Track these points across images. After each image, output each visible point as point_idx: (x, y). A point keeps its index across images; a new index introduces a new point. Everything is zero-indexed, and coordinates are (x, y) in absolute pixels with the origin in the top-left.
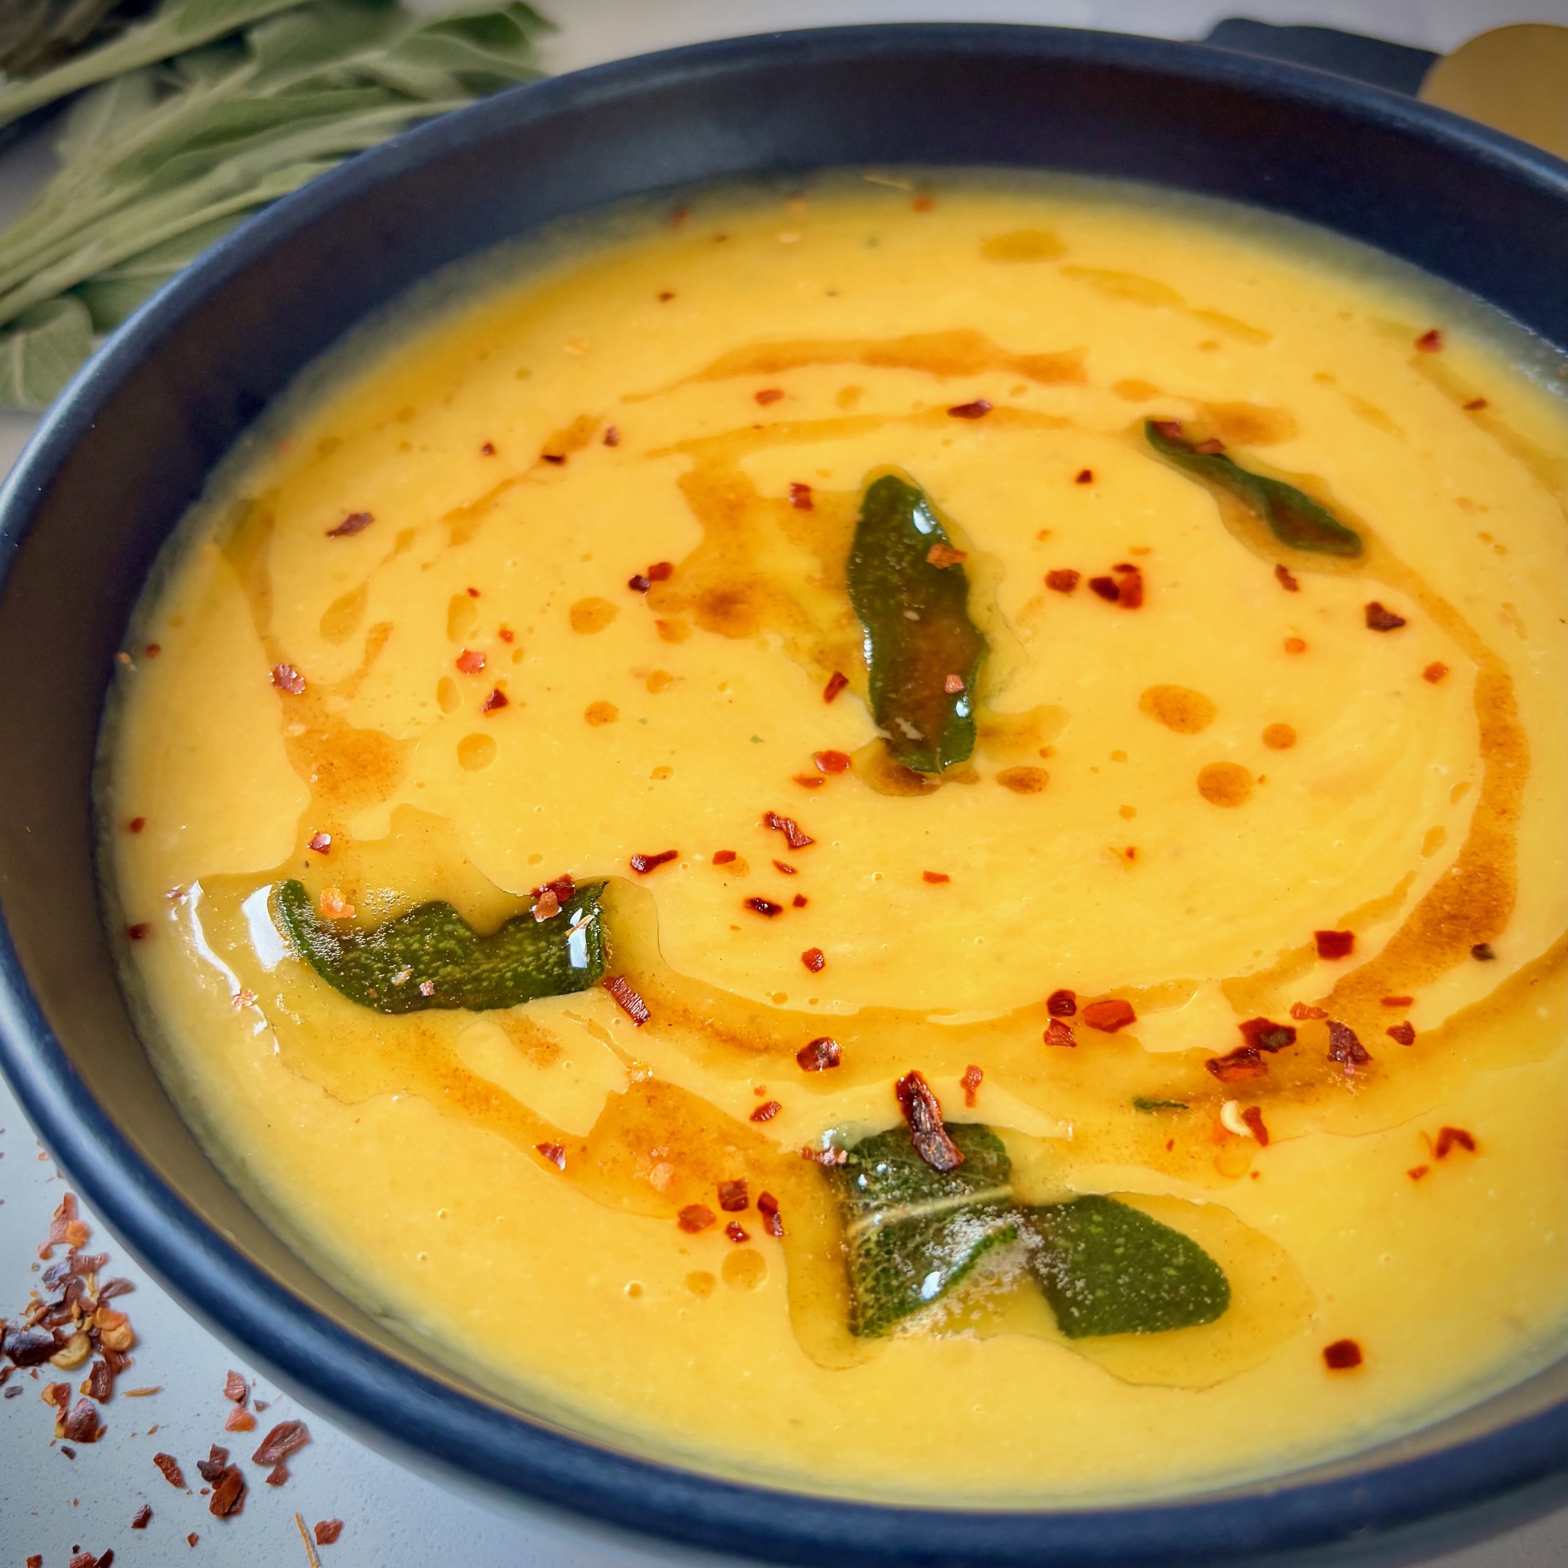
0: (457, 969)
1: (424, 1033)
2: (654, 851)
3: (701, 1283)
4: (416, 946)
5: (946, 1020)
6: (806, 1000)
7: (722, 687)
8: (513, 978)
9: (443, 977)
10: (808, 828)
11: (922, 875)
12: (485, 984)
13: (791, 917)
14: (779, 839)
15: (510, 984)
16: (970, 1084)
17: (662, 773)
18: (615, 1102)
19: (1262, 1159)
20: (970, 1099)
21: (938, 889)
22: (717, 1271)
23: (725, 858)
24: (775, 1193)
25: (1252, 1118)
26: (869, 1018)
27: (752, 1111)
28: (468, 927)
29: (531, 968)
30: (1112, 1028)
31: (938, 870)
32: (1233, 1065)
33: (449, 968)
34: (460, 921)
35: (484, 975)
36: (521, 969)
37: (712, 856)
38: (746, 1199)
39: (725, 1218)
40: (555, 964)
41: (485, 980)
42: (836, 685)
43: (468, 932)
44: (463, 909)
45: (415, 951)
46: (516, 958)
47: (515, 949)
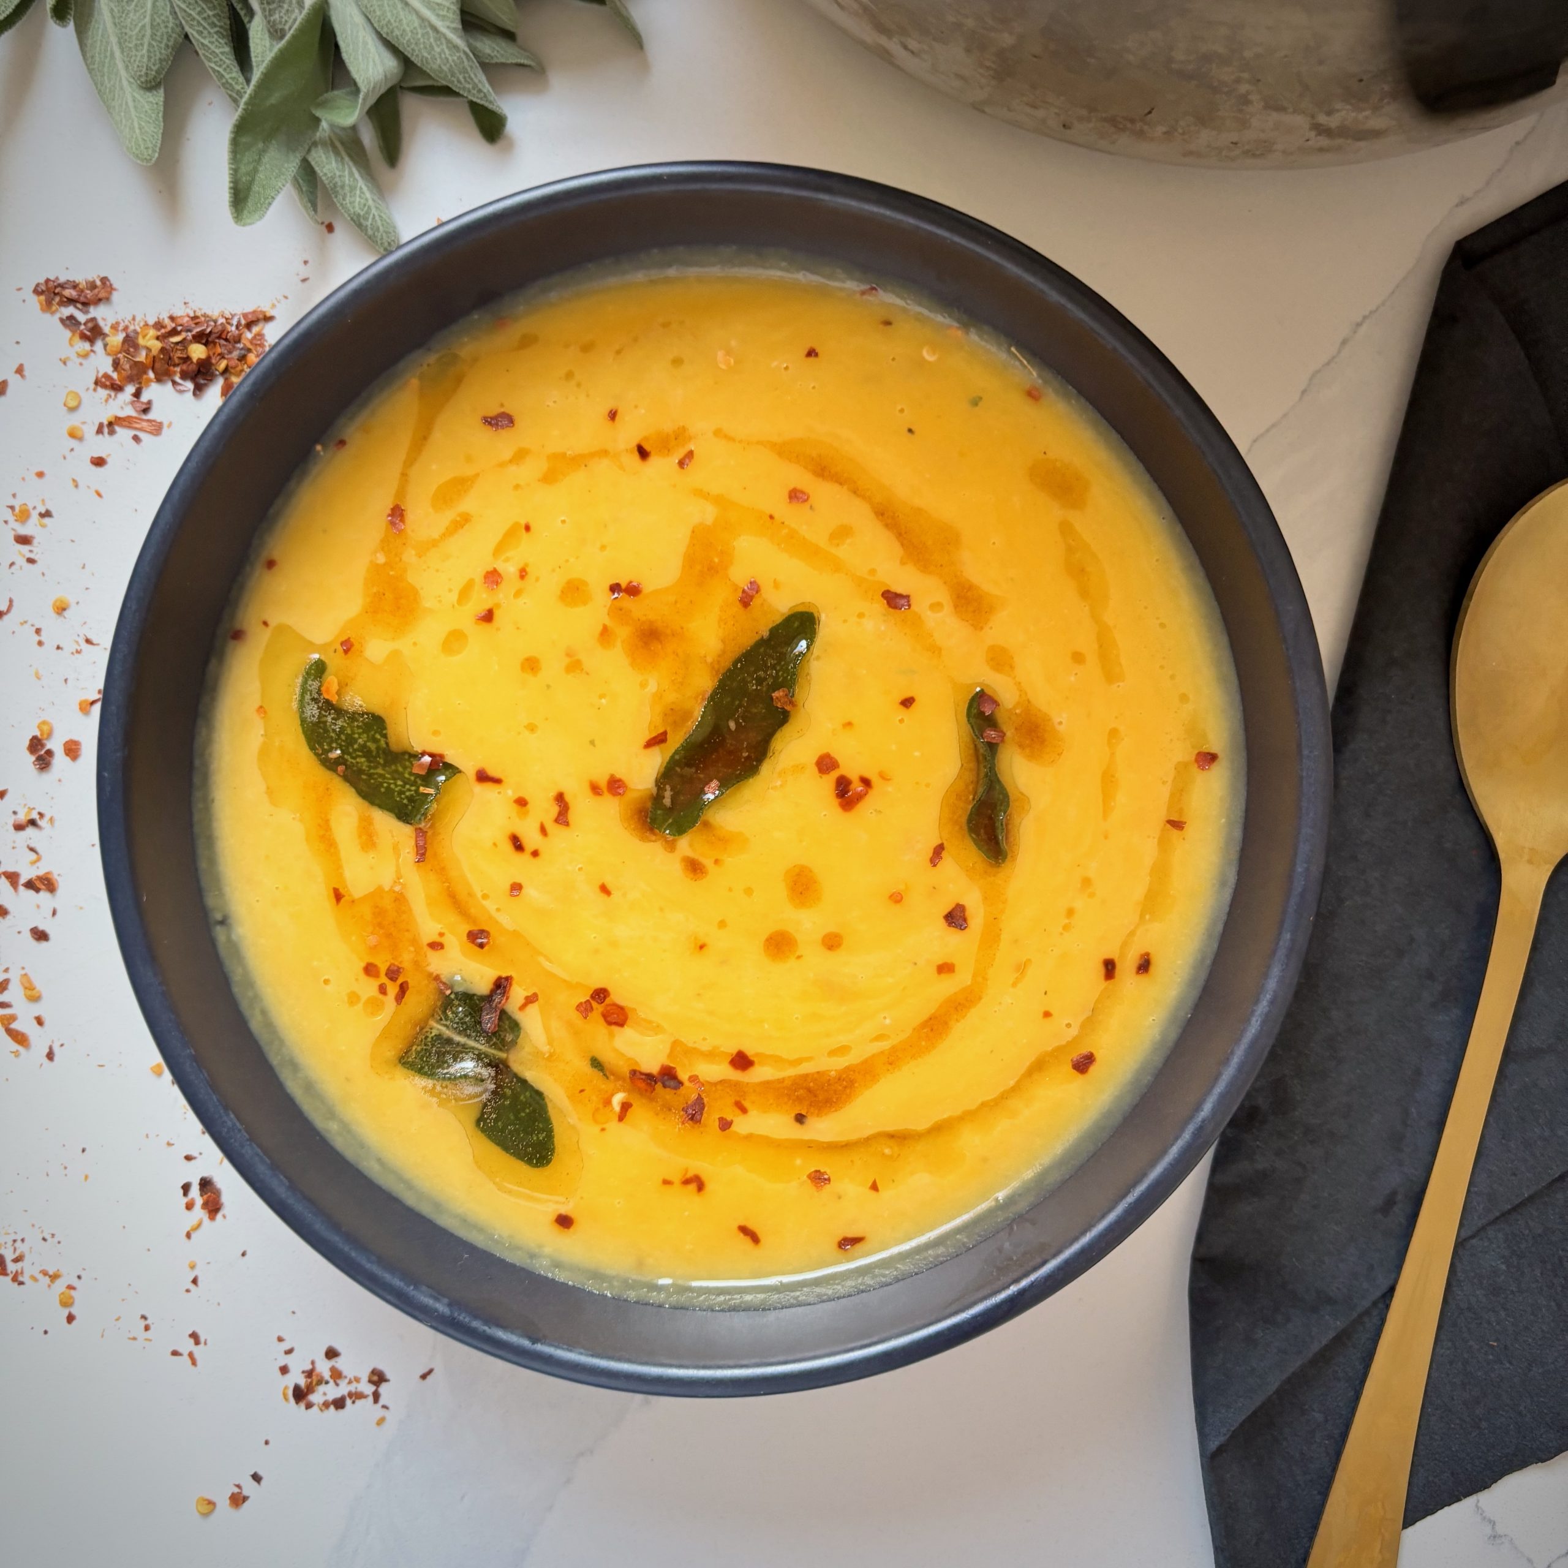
0: (366, 764)
1: (328, 789)
2: (492, 772)
3: (353, 998)
4: (356, 736)
5: (547, 965)
6: (495, 907)
7: (602, 696)
8: (385, 791)
9: (357, 763)
10: (572, 816)
11: (600, 883)
12: (372, 781)
13: (526, 857)
14: (555, 810)
15: (383, 790)
16: (530, 1000)
17: (532, 728)
18: (379, 890)
19: (613, 1126)
20: (522, 1008)
21: (603, 896)
22: (364, 998)
23: (522, 802)
24: (411, 984)
25: (626, 1107)
26: (516, 934)
27: (431, 940)
28: (387, 744)
29: (397, 789)
30: (610, 1023)
31: (609, 886)
32: (642, 1079)
33: (363, 760)
34: (385, 736)
35: (376, 776)
36: (392, 786)
37: (516, 797)
38: (397, 979)
39: (384, 979)
40: (407, 797)
41: (373, 779)
42: (657, 741)
43: (384, 746)
44: (390, 732)
45: (354, 738)
46: (396, 776)
47: (400, 769)
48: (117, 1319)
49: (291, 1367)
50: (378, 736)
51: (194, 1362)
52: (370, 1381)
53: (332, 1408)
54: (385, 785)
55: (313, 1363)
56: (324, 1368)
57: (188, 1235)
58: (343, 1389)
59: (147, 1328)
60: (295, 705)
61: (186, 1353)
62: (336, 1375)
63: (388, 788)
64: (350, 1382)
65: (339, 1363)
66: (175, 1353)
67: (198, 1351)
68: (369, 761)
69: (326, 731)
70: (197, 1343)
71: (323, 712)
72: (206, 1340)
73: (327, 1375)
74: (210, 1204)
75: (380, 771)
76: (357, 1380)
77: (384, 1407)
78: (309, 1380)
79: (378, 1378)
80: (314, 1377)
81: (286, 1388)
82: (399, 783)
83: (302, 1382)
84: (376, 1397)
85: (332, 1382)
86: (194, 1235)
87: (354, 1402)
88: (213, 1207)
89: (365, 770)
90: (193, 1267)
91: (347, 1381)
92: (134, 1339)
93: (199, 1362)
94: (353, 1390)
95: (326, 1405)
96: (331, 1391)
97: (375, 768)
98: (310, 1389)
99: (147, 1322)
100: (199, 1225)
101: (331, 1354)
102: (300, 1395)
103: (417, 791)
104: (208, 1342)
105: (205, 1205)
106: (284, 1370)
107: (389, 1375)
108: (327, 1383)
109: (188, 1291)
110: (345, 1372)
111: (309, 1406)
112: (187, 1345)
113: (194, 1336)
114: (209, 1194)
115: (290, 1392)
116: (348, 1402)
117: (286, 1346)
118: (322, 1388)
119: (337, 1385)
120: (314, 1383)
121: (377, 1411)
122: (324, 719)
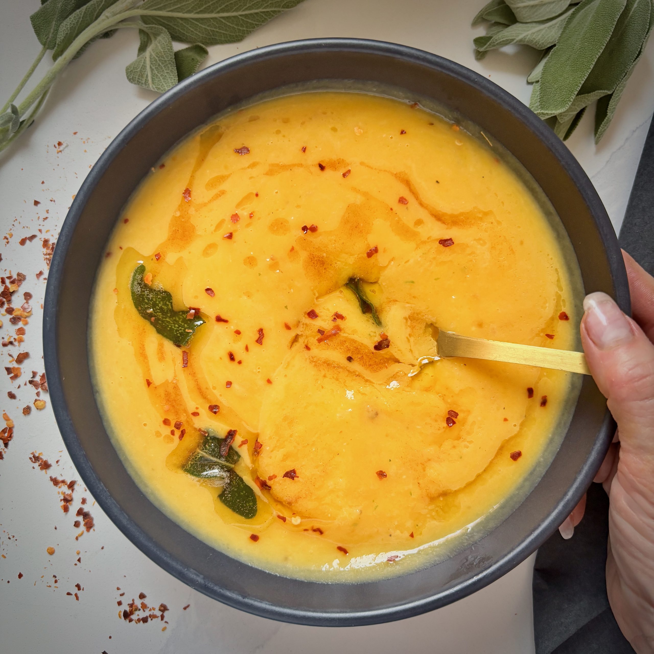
0: (161, 316)
1: (144, 329)
2: (224, 317)
3: (158, 434)
6: (220, 394)
8: (170, 328)
9: (157, 315)
11: (267, 378)
12: (164, 324)
13: (236, 364)
15: (168, 329)
16: (244, 443)
18: (167, 382)
20: (240, 445)
22: (163, 436)
23: (238, 332)
27: (193, 411)
28: (172, 306)
29: (175, 329)
33: (160, 314)
34: (171, 303)
35: (165, 322)
36: (173, 327)
37: (235, 330)
38: (180, 428)
39: (173, 428)
40: (180, 333)
43: (171, 308)
44: (174, 301)
45: (156, 304)
46: (175, 323)
47: (177, 319)
48: (42, 577)
49: (123, 602)
50: (168, 303)
51: (77, 598)
52: (160, 610)
53: (141, 622)
54: (170, 326)
55: (133, 600)
56: (138, 603)
57: (77, 539)
58: (147, 613)
59: (56, 582)
60: (129, 286)
61: (74, 594)
62: (144, 606)
63: (171, 328)
64: (150, 610)
65: (146, 601)
66: (69, 594)
67: (79, 593)
68: (163, 314)
69: (143, 299)
70: (79, 589)
71: (143, 289)
72: (83, 588)
73: (139, 606)
74: (88, 524)
75: (168, 319)
76: (154, 609)
77: (166, 622)
78: (131, 609)
79: (164, 608)
80: (134, 607)
81: (120, 612)
82: (177, 326)
83: (128, 609)
84: (162, 617)
85: (142, 609)
86: (79, 539)
87: (152, 620)
88: (89, 526)
89: (160, 319)
90: (78, 553)
91: (149, 609)
92: (50, 586)
93: (80, 598)
94: (152, 614)
95: (139, 620)
96: (142, 614)
97: (166, 318)
98: (132, 613)
99: (56, 579)
100: (82, 534)
101: (142, 596)
102: (127, 615)
103: (184, 330)
104: (84, 589)
105: (86, 524)
106: (120, 603)
107: (169, 607)
108: (139, 610)
109: (76, 564)
110: (148, 606)
111: (131, 621)
112: (74, 590)
113: (78, 586)
114: (88, 519)
115: (122, 614)
116: (149, 619)
117: (121, 592)
118: (137, 613)
119: (144, 611)
120: (133, 610)
121: (163, 624)
122: (143, 293)
